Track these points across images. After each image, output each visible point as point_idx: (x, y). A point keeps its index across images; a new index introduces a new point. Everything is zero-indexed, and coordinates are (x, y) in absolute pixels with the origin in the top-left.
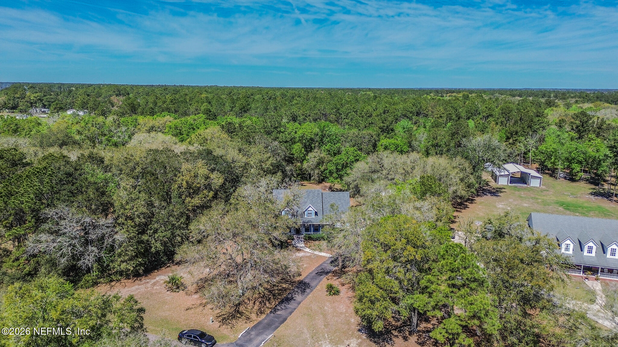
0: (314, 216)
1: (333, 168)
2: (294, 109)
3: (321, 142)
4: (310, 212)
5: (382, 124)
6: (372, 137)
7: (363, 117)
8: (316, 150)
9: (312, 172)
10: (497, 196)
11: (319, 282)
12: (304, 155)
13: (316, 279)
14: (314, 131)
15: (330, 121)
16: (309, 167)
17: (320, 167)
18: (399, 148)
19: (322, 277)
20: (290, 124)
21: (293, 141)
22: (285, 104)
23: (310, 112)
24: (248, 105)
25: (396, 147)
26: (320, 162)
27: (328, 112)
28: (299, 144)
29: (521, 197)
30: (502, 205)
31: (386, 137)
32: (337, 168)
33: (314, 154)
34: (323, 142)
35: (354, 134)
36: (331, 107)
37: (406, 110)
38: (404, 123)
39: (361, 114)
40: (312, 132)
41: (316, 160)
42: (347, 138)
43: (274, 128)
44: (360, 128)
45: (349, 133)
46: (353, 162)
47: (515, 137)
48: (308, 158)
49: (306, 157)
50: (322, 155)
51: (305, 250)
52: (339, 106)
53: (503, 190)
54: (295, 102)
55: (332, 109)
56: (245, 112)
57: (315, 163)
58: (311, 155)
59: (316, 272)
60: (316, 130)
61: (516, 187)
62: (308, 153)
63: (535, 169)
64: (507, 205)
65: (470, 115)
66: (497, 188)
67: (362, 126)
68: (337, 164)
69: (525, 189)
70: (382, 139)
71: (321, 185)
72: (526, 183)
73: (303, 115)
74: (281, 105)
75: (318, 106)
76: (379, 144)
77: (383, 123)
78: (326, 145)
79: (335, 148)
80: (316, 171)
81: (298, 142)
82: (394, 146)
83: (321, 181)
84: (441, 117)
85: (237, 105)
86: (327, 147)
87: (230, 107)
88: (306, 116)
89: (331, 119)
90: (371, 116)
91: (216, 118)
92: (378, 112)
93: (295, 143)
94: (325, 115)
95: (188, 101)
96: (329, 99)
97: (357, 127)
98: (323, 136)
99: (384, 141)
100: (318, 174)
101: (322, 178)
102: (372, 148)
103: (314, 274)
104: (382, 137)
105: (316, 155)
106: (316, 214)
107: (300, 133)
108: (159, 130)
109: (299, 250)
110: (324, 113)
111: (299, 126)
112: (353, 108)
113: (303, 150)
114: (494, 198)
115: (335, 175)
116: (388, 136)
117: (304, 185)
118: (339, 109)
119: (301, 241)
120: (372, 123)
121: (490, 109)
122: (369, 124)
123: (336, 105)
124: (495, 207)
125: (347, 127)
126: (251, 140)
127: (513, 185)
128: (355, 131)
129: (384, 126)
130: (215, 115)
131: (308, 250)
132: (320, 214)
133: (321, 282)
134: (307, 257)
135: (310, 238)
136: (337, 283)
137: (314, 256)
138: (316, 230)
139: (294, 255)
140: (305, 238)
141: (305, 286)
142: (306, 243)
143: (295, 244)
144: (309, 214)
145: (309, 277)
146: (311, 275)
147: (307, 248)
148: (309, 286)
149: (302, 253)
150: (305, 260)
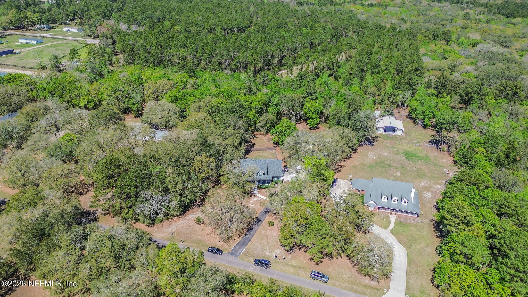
0: (262, 175)
1: (274, 132)
3: (268, 105)
6: (301, 100)
8: (264, 114)
9: (262, 129)
10: (372, 145)
12: (257, 118)
13: (264, 216)
14: (263, 101)
17: (267, 125)
18: (317, 110)
21: (250, 109)
26: (267, 122)
28: (253, 111)
30: (372, 154)
31: (310, 99)
33: (263, 117)
35: (289, 97)
41: (264, 122)
50: (268, 117)
51: (258, 196)
53: (378, 139)
57: (264, 124)
58: (261, 118)
59: (263, 211)
61: (387, 135)
62: (259, 116)
64: (375, 154)
69: (392, 137)
71: (267, 136)
76: (304, 107)
80: (265, 129)
81: (253, 109)
82: (314, 109)
83: (267, 133)
86: (271, 109)
101: (268, 131)
102: (300, 109)
103: (263, 213)
104: (307, 99)
105: (265, 117)
106: (264, 174)
107: (254, 105)
109: (255, 196)
113: (256, 115)
117: (257, 136)
119: (256, 189)
124: (367, 156)
127: (386, 133)
131: (260, 196)
132: (266, 174)
133: (266, 218)
134: (259, 201)
135: (261, 188)
136: (273, 218)
137: (263, 200)
138: (264, 182)
139: (253, 200)
140: (258, 187)
141: (258, 220)
142: (258, 190)
143: (253, 191)
144: (260, 174)
145: (260, 215)
146: (261, 213)
147: (259, 194)
148: (260, 221)
149: (257, 198)
150: (258, 203)
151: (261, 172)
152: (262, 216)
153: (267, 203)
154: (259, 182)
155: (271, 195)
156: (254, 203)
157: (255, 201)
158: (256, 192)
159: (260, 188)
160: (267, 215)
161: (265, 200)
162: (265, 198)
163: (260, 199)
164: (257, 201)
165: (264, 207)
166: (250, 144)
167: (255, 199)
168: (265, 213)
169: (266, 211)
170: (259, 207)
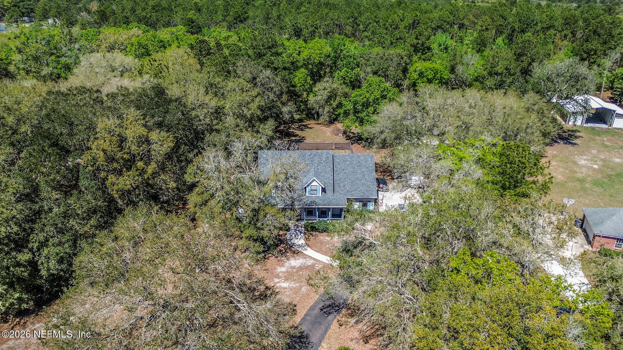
0: (320, 194)
1: (349, 106)
2: (301, 19)
3: (334, 67)
4: (314, 188)
5: (415, 41)
6: (402, 58)
7: (386, 29)
8: (326, 79)
9: (321, 110)
10: (572, 144)
11: (326, 332)
12: (311, 85)
13: (320, 323)
14: (325, 51)
15: (346, 35)
16: (317, 102)
17: (332, 102)
18: (438, 75)
19: (330, 317)
20: (291, 41)
21: (294, 66)
22: (290, 12)
23: (320, 23)
24: (246, 13)
25: (434, 73)
26: (332, 96)
27: (343, 23)
28: (303, 70)
29: (607, 146)
30: (585, 160)
31: (420, 58)
32: (355, 108)
33: (324, 84)
34: (336, 66)
35: (377, 55)
36: (348, 15)
37: (443, 20)
38: (441, 37)
39: (385, 25)
40: (321, 54)
41: (326, 93)
42: (368, 61)
43: (268, 48)
44: (384, 45)
45: (371, 53)
46: (378, 99)
47: (593, 59)
48: (316, 89)
49: (313, 89)
50: (335, 86)
51: (305, 252)
52: (356, 15)
53: (578, 134)
54: (303, 9)
55: (348, 18)
56: (241, 21)
57: (325, 97)
58: (319, 86)
59: (320, 306)
60: (328, 49)
61: (593, 129)
62: (315, 84)
63: (608, 100)
64: (591, 160)
65: (525, 26)
66: (569, 131)
67: (388, 42)
68: (355, 103)
69: (606, 132)
70: (416, 62)
71: (333, 127)
72: (605, 123)
73: (312, 26)
74: (286, 14)
75: (331, 15)
76: (411, 69)
77: (416, 38)
78: (341, 71)
79: (352, 74)
80: (327, 109)
81: (302, 67)
82: (432, 73)
83: (332, 121)
84: (487, 29)
85: (231, 13)
86: (341, 74)
87: (222, 16)
88: (315, 28)
89: (347, 32)
90: (397, 28)
91: (201, 31)
92: (406, 23)
93: (297, 68)
94: (339, 26)
95: (173, 7)
96: (344, 6)
97: (381, 43)
98: (337, 58)
99: (419, 65)
100: (329, 112)
101: (334, 116)
102: (401, 75)
103: (317, 310)
104: (415, 58)
105: (327, 85)
106: (324, 190)
107: (305, 54)
108: (122, 47)
109: (296, 253)
110: (339, 23)
111: (304, 45)
112: (376, 17)
113: (309, 78)
114: (570, 147)
115: (351, 117)
116: (423, 57)
117: (309, 126)
118: (356, 19)
119: (301, 232)
120: (401, 38)
121: (552, 18)
122: (397, 40)
123: (353, 13)
124: (575, 163)
125: (367, 43)
126: (230, 68)
127: (590, 125)
128: (377, 50)
129: (418, 43)
130: (200, 27)
131: (309, 252)
132: (329, 190)
133: (330, 332)
134: (307, 268)
135: (314, 229)
136: (356, 334)
137: (318, 267)
138: (323, 213)
139: (287, 264)
140: (306, 227)
141: (300, 342)
142: (307, 237)
143: (291, 239)
144: (313, 190)
145: (308, 318)
146: (313, 312)
147: (308, 248)
148: (308, 343)
149: (301, 260)
150: (304, 274)
151: (314, 183)
152: (316, 322)
153: (334, 279)
154: (310, 212)
155: (347, 250)
156: (288, 277)
157: (294, 267)
158: (300, 241)
159: (312, 229)
160: (334, 321)
161: (325, 266)
162: (325, 259)
163: (310, 262)
164: (301, 268)
165: (322, 290)
166: (293, 138)
167: (295, 262)
168: (325, 310)
169: (330, 306)
170: (305, 291)
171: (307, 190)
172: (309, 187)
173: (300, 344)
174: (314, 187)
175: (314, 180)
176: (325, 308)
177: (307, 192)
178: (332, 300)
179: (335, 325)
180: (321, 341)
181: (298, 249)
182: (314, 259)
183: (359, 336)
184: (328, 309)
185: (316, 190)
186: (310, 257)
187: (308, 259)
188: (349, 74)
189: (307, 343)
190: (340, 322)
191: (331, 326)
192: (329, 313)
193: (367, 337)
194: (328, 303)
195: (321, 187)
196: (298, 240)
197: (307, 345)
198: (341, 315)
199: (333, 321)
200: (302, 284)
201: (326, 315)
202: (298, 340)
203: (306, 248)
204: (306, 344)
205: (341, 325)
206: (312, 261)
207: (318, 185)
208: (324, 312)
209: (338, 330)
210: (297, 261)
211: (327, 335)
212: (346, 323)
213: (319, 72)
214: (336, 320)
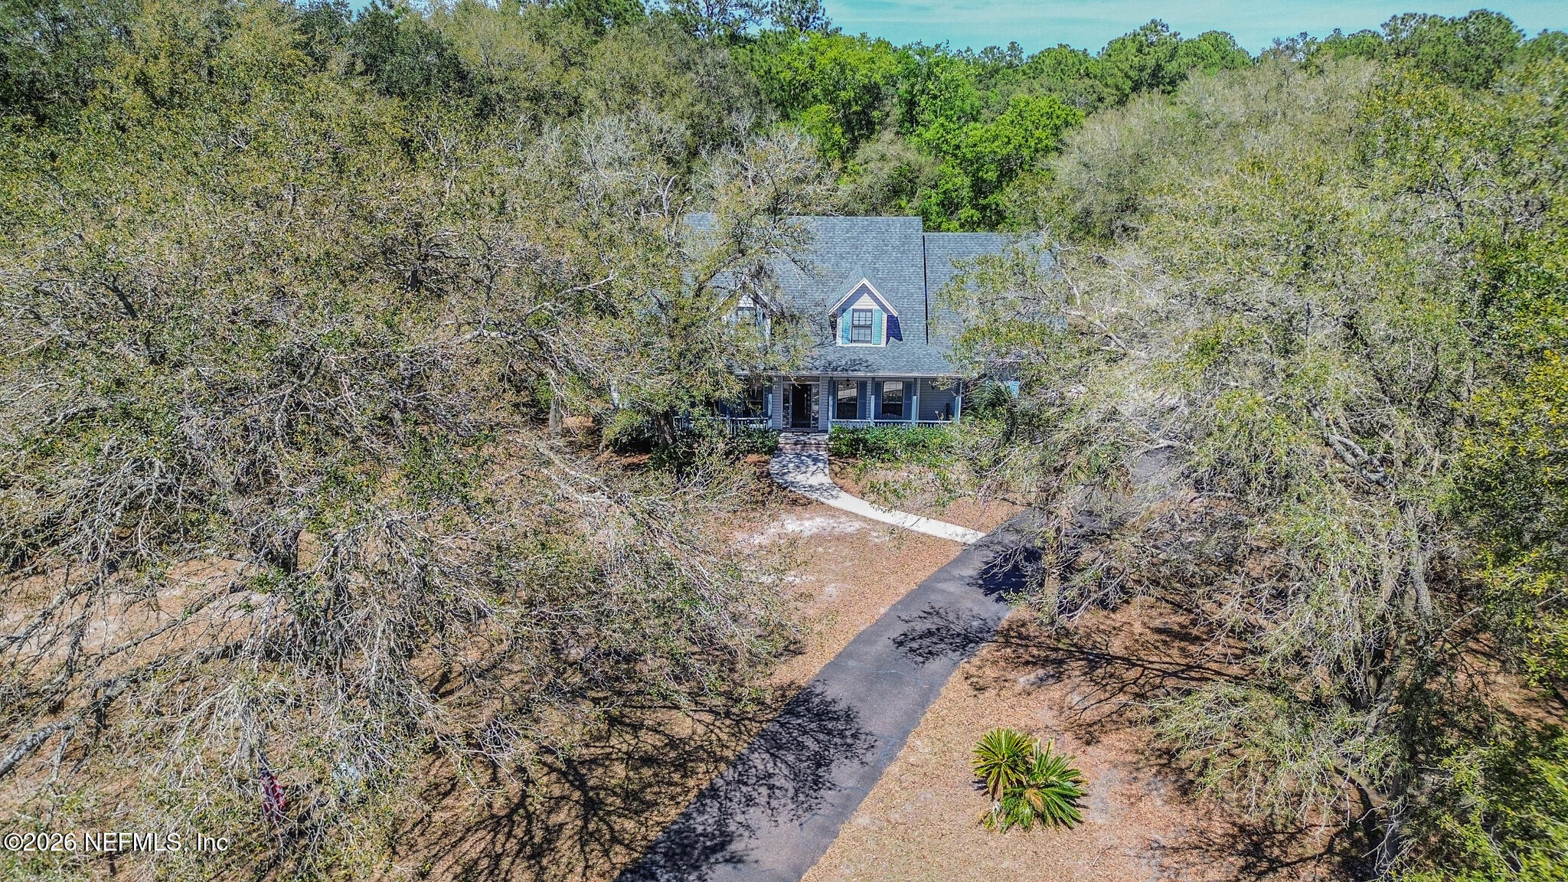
3: (908, 120)
4: (861, 318)
8: (888, 136)
11: (923, 703)
12: (842, 151)
13: (897, 680)
14: (884, 64)
17: (903, 203)
19: (935, 665)
28: (821, 109)
33: (882, 148)
34: (913, 120)
40: (873, 60)
48: (858, 160)
49: (850, 159)
50: (912, 155)
58: (868, 148)
60: (892, 61)
62: (856, 145)
78: (927, 128)
86: (929, 134)
93: (806, 105)
103: (883, 645)
105: (890, 150)
106: (894, 330)
107: (828, 58)
109: (799, 503)
113: (838, 130)
131: (846, 502)
132: (912, 328)
133: (939, 705)
134: (842, 538)
135: (860, 446)
136: (1046, 717)
137: (879, 537)
138: (891, 410)
139: (771, 528)
141: (823, 729)
142: (837, 469)
143: (784, 474)
144: (859, 327)
145: (851, 663)
146: (868, 649)
147: (843, 494)
148: (854, 736)
149: (818, 520)
150: (829, 554)
151: (865, 302)
152: (879, 677)
154: (847, 406)
157: (796, 537)
158: (814, 478)
159: (852, 449)
160: (951, 677)
163: (850, 526)
164: (819, 539)
167: (799, 524)
168: (915, 645)
169: (930, 633)
170: (835, 594)
171: (840, 327)
172: (847, 316)
173: (821, 736)
174: (863, 314)
175: (864, 289)
176: (914, 639)
177: (839, 333)
178: (936, 619)
179: (955, 687)
180: (906, 733)
181: (807, 494)
182: (864, 519)
183: (1056, 722)
184: (926, 642)
185: (870, 327)
186: (847, 513)
187: (843, 519)
188: (950, 136)
189: (848, 733)
190: (975, 680)
191: (943, 690)
192: (930, 653)
193: (1090, 725)
194: (921, 627)
195: (885, 316)
196: (809, 474)
197: (849, 741)
198: (976, 661)
199: (949, 674)
200: (822, 577)
201: (921, 659)
202: (813, 726)
203: (833, 493)
204: (843, 737)
205: (981, 689)
206: (857, 525)
207: (875, 307)
208: (912, 650)
209: (971, 701)
210: (807, 523)
211: (928, 715)
212: (1001, 682)
213: (866, 114)
214: (956, 676)
